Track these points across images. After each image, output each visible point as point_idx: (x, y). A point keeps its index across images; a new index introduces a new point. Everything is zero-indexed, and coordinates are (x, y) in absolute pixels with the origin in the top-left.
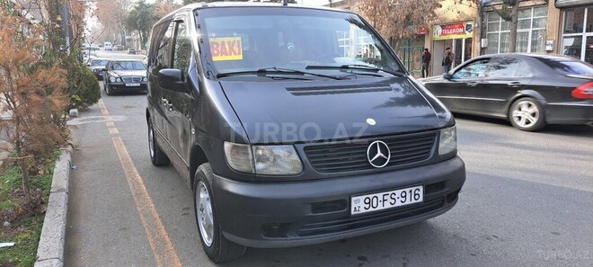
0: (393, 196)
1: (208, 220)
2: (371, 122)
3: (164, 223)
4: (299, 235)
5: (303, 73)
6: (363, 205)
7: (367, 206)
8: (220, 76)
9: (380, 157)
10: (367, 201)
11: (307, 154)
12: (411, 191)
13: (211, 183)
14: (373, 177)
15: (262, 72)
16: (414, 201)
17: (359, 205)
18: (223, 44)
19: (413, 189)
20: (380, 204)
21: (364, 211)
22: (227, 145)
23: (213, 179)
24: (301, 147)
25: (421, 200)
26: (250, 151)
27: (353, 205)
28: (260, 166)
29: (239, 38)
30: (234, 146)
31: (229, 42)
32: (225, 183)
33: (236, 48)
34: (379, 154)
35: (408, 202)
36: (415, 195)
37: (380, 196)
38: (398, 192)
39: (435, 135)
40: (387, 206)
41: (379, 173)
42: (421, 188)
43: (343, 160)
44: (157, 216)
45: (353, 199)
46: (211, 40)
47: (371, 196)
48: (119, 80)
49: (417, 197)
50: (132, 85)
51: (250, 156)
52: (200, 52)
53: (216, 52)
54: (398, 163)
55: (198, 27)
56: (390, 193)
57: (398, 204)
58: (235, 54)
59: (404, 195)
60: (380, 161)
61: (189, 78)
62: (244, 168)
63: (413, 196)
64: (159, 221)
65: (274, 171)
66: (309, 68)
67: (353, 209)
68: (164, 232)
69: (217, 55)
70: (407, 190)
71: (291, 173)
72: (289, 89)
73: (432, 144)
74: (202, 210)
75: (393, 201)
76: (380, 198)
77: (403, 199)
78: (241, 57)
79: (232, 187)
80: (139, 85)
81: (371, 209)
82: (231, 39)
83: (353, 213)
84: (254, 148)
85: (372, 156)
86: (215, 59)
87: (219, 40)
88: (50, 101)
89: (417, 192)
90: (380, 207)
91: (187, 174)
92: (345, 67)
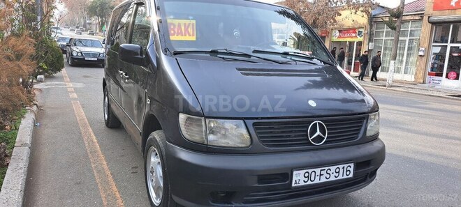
0: (329, 171)
1: (157, 182)
2: (312, 103)
3: (115, 180)
4: (243, 203)
5: (250, 56)
6: (302, 178)
7: (306, 179)
8: (176, 53)
9: (319, 136)
10: (307, 175)
11: (256, 129)
12: (344, 168)
13: (163, 149)
14: (311, 153)
15: (214, 53)
16: (345, 177)
17: (299, 178)
18: (179, 25)
19: (346, 166)
20: (317, 178)
21: (304, 184)
22: (182, 117)
23: (166, 146)
24: (250, 123)
25: (351, 176)
26: (203, 123)
27: (294, 178)
28: (211, 137)
29: (194, 22)
30: (189, 118)
31: (185, 24)
32: (178, 151)
33: (190, 30)
34: (318, 133)
35: (340, 177)
36: (347, 171)
37: (318, 170)
38: (333, 168)
39: (364, 118)
40: (323, 180)
41: (317, 149)
42: (352, 165)
43: (287, 137)
44: (108, 172)
45: (295, 173)
46: (169, 21)
47: (310, 171)
48: (80, 54)
49: (348, 173)
50: (90, 59)
51: (204, 129)
52: (159, 31)
53: (172, 32)
54: (333, 142)
55: (158, 9)
56: (327, 168)
57: (332, 178)
58: (190, 35)
59: (337, 170)
60: (319, 139)
61: (147, 54)
62: (197, 138)
63: (345, 172)
64: (110, 178)
65: (223, 142)
66: (255, 51)
67: (294, 182)
68: (115, 189)
69: (173, 35)
70: (341, 166)
71: (240, 145)
72: (239, 69)
73: (361, 126)
74: (152, 172)
75: (328, 176)
76: (318, 173)
77: (337, 175)
78: (194, 38)
79: (184, 155)
80: (96, 59)
81: (309, 182)
82: (187, 22)
83: (293, 185)
84: (207, 120)
85: (312, 134)
86: (172, 38)
87: (176, 22)
88: (19, 66)
89: (349, 169)
90: (317, 181)
91: (139, 140)
92: (286, 54)
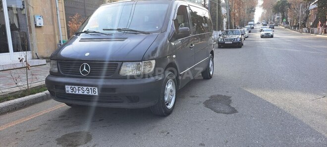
2: (87, 54)
6: (70, 90)
9: (85, 71)
16: (93, 94)
17: (68, 89)
19: (92, 88)
20: (77, 91)
21: (70, 92)
25: (97, 94)
27: (66, 89)
35: (90, 94)
36: (94, 91)
37: (77, 87)
38: (85, 88)
40: (80, 93)
42: (97, 88)
45: (66, 86)
47: (73, 87)
49: (95, 92)
56: (81, 87)
57: (85, 93)
70: (89, 88)
75: (83, 92)
77: (88, 92)
81: (74, 92)
83: (66, 92)
90: (77, 93)
